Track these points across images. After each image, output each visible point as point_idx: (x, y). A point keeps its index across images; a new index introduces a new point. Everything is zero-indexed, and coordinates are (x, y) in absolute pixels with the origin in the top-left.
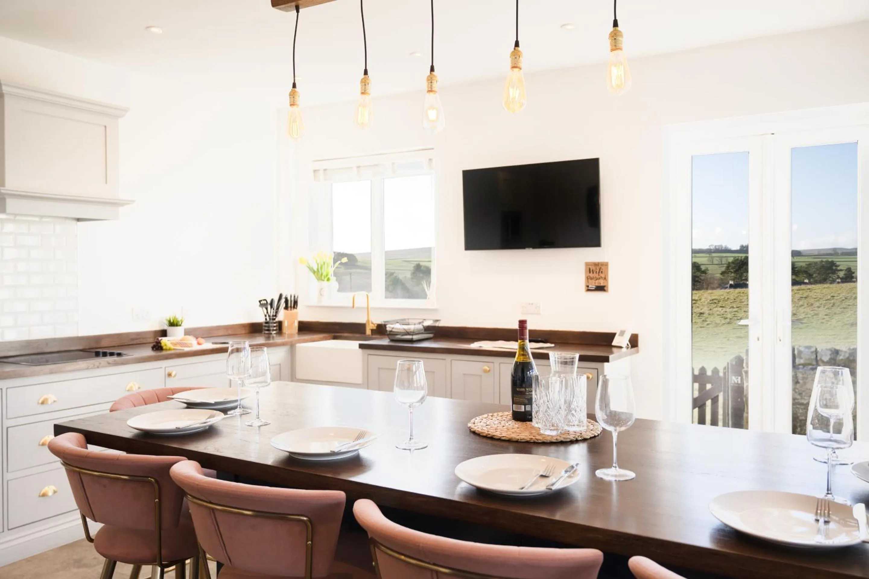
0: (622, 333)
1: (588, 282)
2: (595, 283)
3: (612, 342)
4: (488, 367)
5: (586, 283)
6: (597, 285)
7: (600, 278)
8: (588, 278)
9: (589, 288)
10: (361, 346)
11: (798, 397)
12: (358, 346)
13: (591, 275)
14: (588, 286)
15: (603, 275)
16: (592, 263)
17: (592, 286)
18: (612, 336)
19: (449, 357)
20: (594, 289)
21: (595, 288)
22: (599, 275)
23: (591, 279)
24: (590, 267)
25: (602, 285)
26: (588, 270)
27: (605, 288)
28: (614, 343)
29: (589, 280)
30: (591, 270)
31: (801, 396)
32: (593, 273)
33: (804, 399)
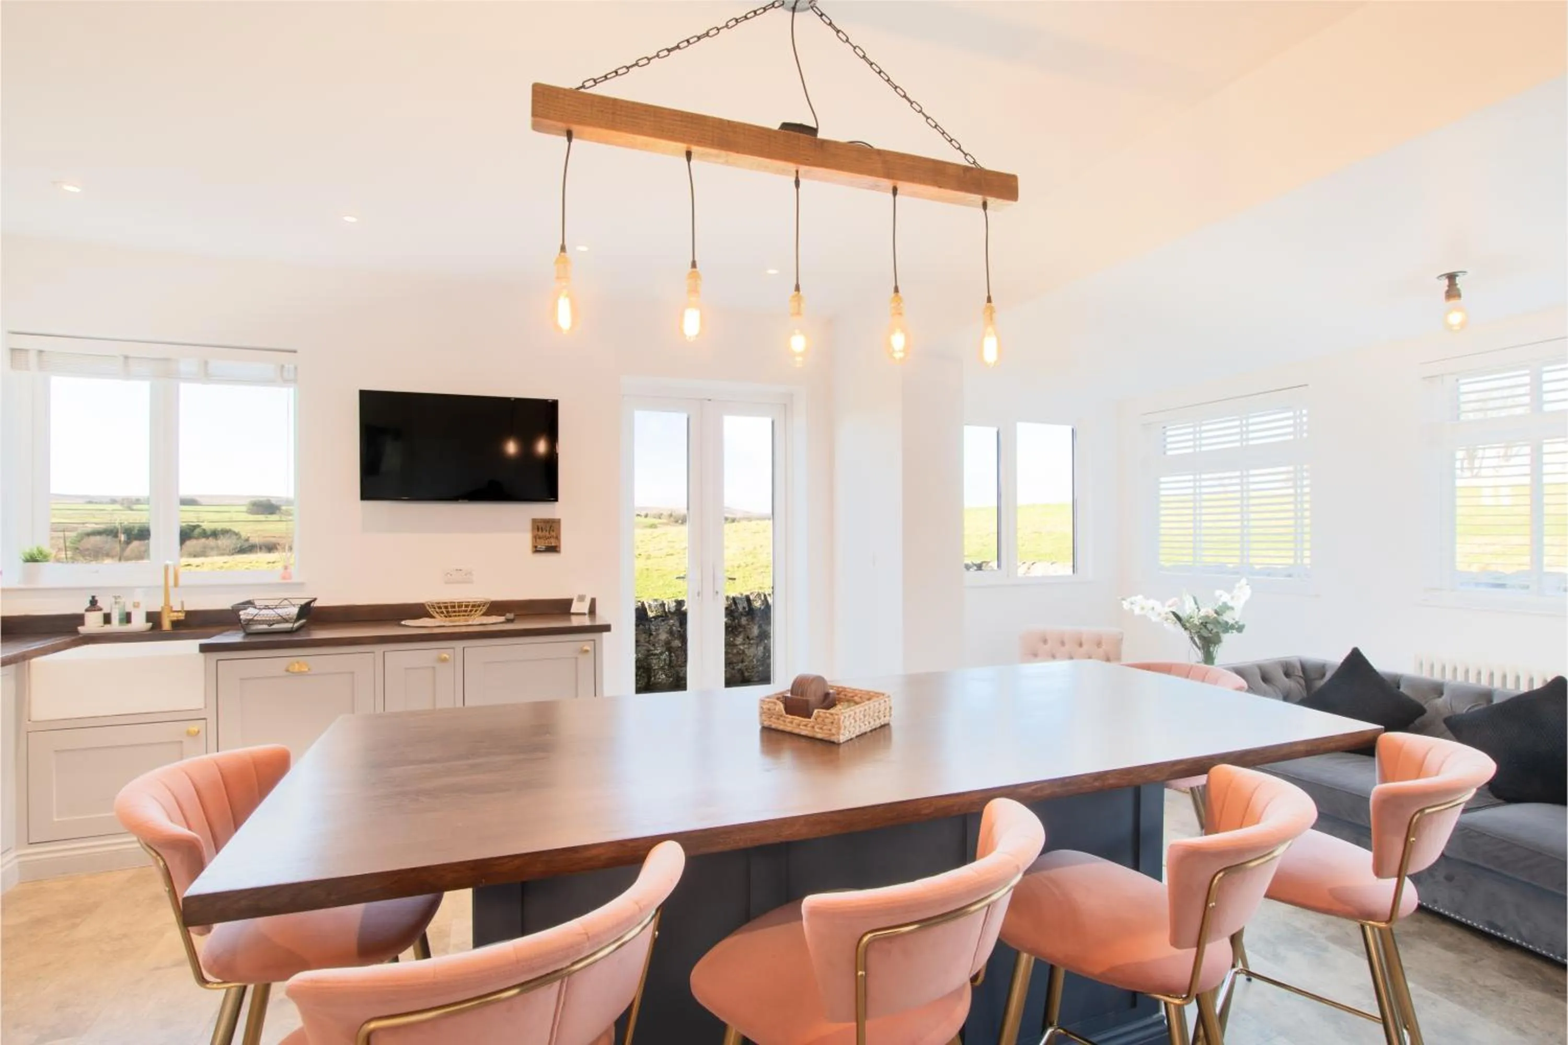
0: (581, 598)
1: (536, 541)
2: (545, 543)
3: (570, 609)
4: (448, 654)
5: (533, 543)
6: (547, 545)
7: (550, 537)
8: (535, 538)
9: (538, 549)
10: (204, 649)
11: (652, 648)
12: (197, 649)
13: (540, 533)
14: (536, 547)
15: (553, 534)
16: (541, 519)
17: (541, 546)
18: (568, 603)
19: (379, 649)
20: (544, 549)
21: (546, 548)
22: (549, 533)
23: (540, 538)
24: (539, 524)
25: (553, 544)
26: (536, 527)
27: (558, 549)
28: (573, 610)
29: (538, 540)
30: (540, 527)
31: (655, 647)
32: (542, 531)
33: (657, 650)
